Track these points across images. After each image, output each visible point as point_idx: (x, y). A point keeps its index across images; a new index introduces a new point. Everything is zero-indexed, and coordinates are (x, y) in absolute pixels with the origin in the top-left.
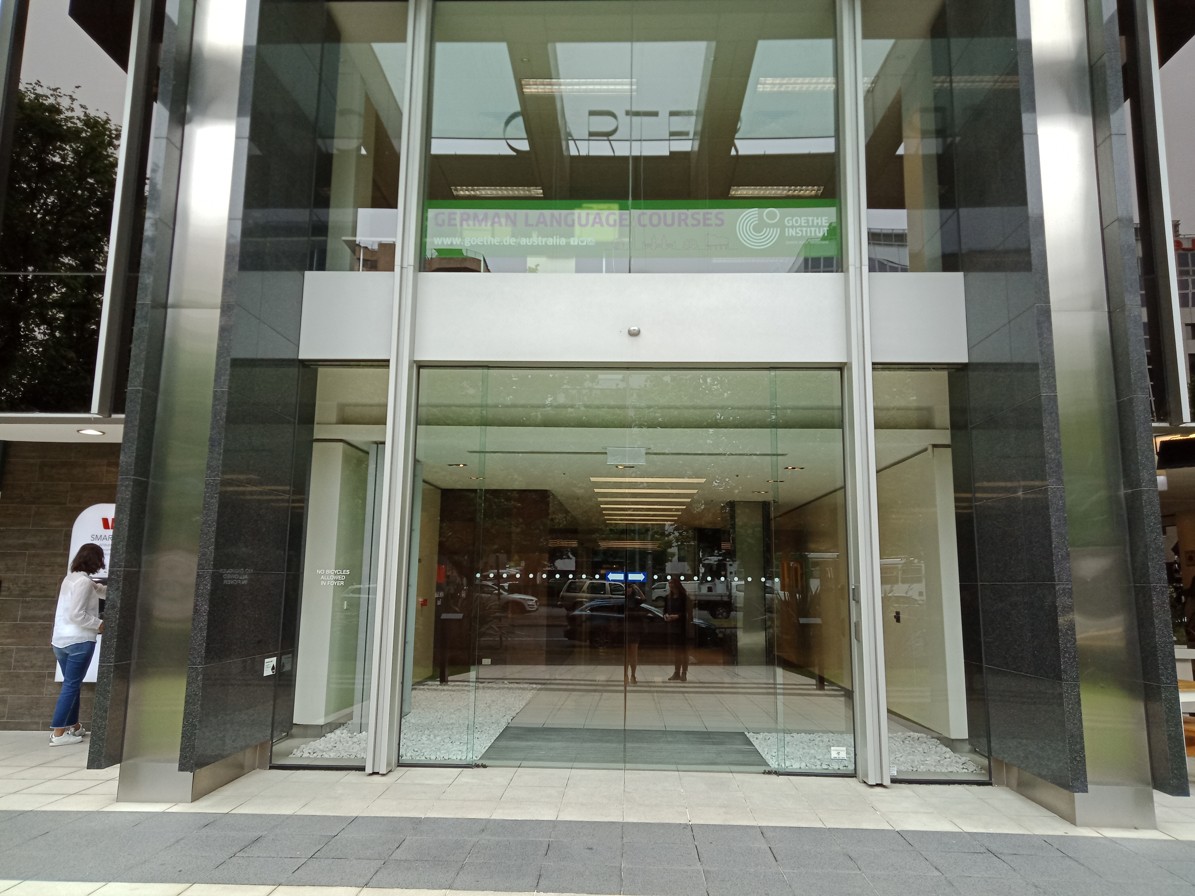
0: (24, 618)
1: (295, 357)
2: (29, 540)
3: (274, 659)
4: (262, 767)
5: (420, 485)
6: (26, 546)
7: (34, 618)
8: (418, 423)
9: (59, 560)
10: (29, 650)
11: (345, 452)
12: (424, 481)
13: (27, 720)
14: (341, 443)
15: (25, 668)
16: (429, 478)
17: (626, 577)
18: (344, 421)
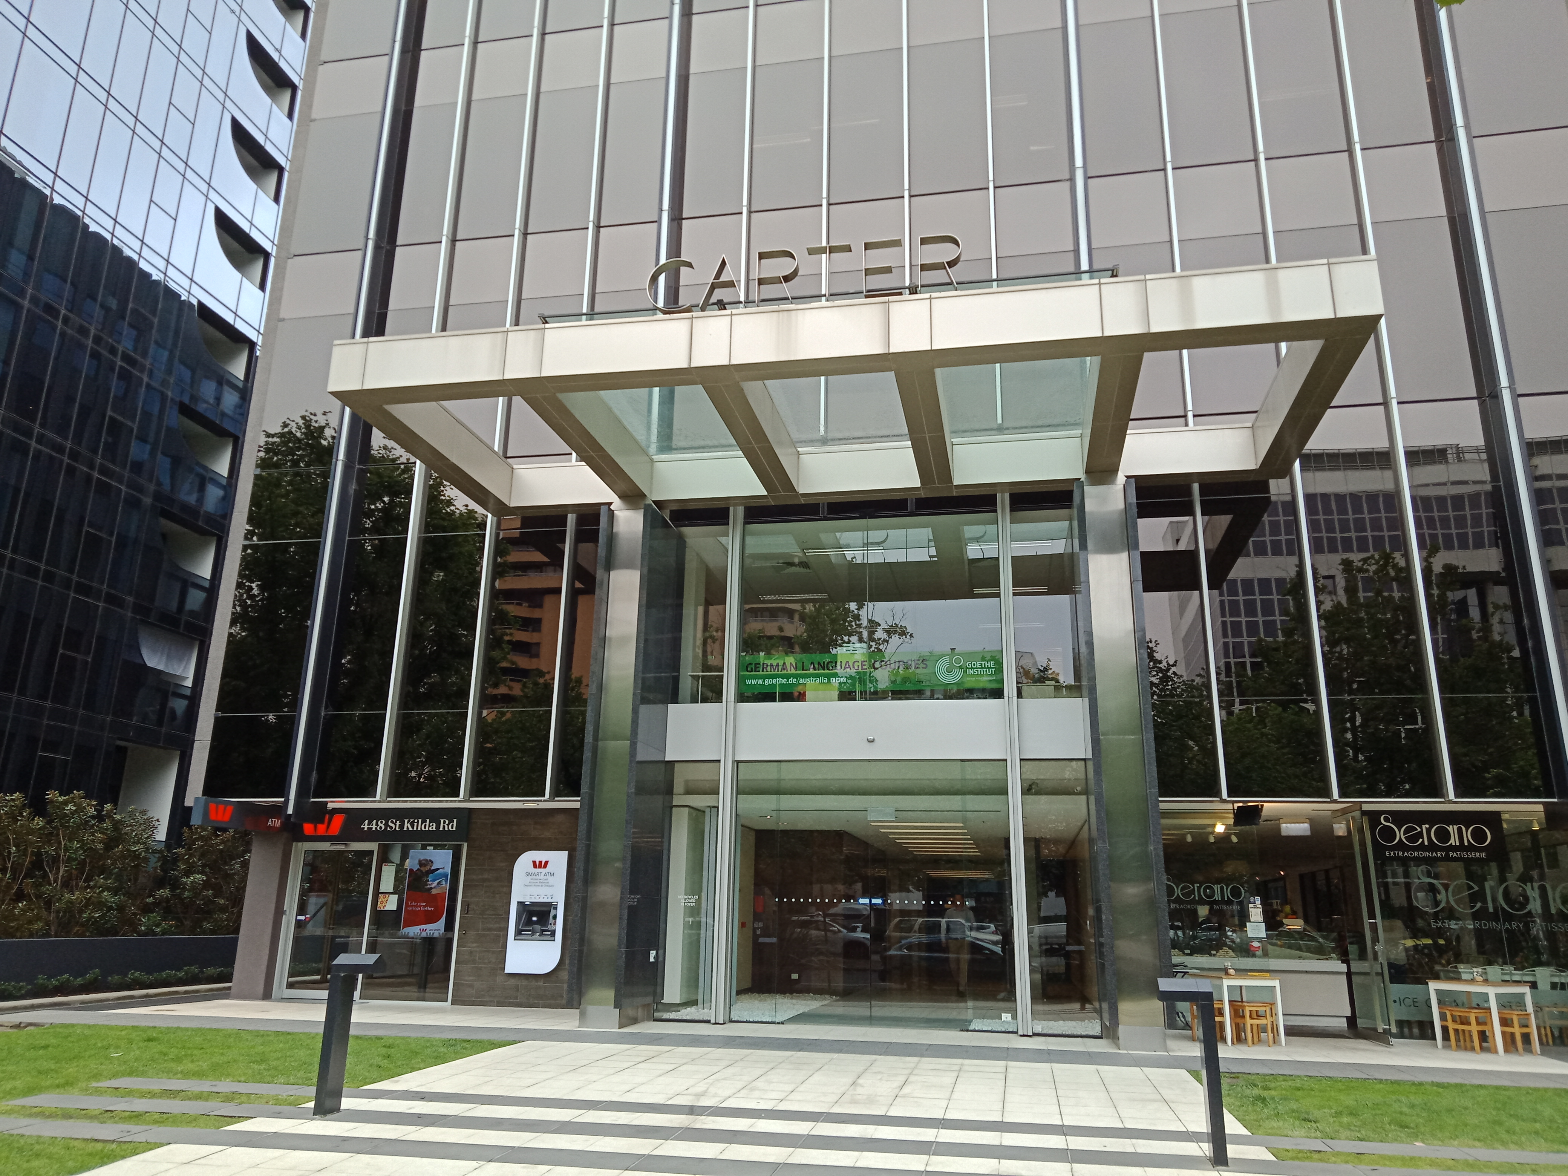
0: (483, 930)
1: (662, 759)
2: (486, 876)
3: (654, 952)
4: (649, 1020)
5: (739, 828)
6: (484, 880)
7: (490, 929)
8: (737, 794)
9: (505, 889)
10: (488, 951)
11: (690, 814)
12: (742, 826)
13: (487, 999)
14: (687, 809)
15: (485, 963)
16: (747, 824)
17: (870, 901)
18: (688, 792)
